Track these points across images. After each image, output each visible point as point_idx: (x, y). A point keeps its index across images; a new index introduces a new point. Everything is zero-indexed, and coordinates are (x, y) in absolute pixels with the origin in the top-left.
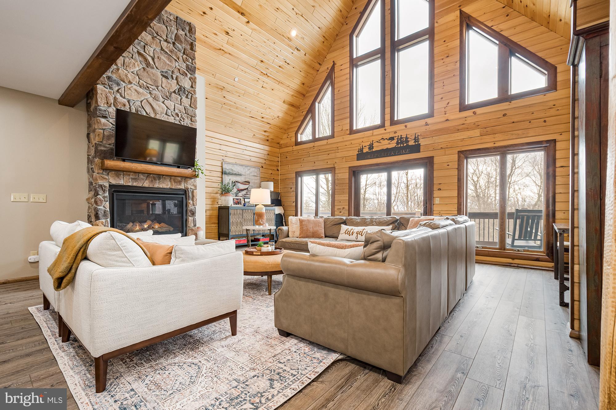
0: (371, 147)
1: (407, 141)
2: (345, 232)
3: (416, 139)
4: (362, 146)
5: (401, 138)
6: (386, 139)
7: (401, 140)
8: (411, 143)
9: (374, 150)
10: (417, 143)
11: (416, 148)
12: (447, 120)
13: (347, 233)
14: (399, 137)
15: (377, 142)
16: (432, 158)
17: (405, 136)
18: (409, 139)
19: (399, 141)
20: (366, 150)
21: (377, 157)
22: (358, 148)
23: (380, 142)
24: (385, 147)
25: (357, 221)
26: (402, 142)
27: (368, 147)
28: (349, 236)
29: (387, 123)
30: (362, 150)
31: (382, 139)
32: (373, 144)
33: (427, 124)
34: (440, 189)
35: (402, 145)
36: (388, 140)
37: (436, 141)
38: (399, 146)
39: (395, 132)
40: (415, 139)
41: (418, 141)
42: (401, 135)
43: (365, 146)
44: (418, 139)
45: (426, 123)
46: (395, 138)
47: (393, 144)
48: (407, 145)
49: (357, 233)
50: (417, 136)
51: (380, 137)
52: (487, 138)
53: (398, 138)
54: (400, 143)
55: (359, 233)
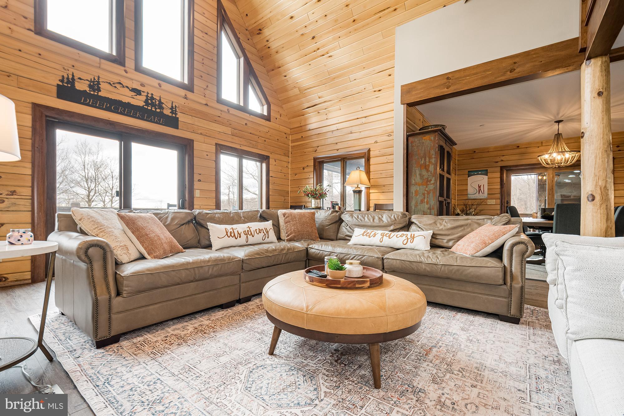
0: (95, 85)
1: (161, 107)
2: (227, 234)
3: (173, 110)
4: (73, 75)
5: (152, 98)
6: (127, 87)
7: (150, 100)
8: (167, 112)
9: (100, 94)
10: (174, 115)
11: (173, 122)
12: (206, 105)
13: (231, 235)
14: (150, 95)
15: (110, 83)
16: (192, 141)
17: (158, 99)
18: (163, 105)
19: (149, 101)
20: (81, 86)
21: (108, 109)
22: (62, 74)
23: (115, 87)
24: (125, 100)
25: (219, 218)
26: (153, 105)
27: (88, 83)
28: (236, 239)
29: (130, 63)
30: (72, 81)
31: (120, 83)
32: (99, 83)
33: (186, 98)
34: (199, 181)
35: (153, 109)
36: (130, 90)
37: (196, 123)
38: (149, 108)
39: (142, 85)
40: (172, 108)
41: (176, 114)
42: (152, 94)
43: (80, 79)
44: (176, 111)
45: (185, 95)
46: (142, 93)
47: (139, 101)
48: (161, 113)
49: (247, 233)
50: (174, 106)
51: (116, 79)
52: (236, 139)
53: (147, 96)
54: (150, 104)
55: (248, 233)
